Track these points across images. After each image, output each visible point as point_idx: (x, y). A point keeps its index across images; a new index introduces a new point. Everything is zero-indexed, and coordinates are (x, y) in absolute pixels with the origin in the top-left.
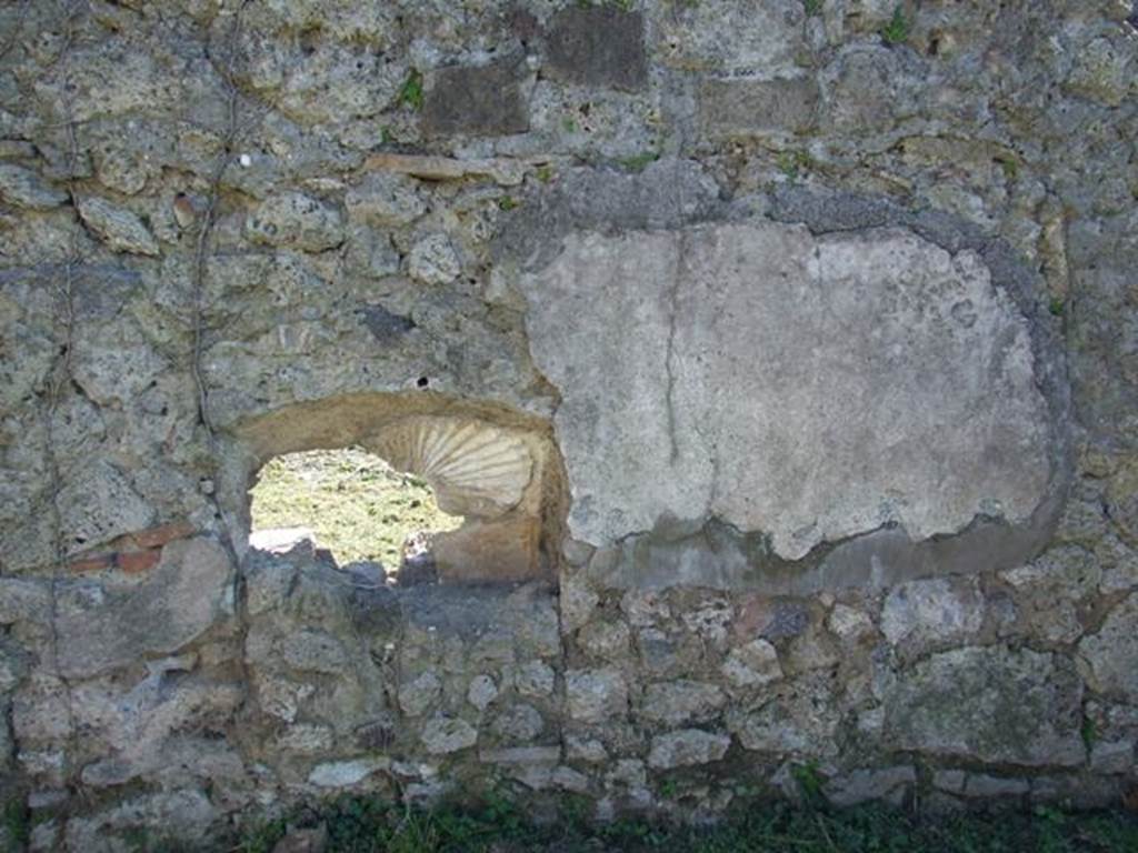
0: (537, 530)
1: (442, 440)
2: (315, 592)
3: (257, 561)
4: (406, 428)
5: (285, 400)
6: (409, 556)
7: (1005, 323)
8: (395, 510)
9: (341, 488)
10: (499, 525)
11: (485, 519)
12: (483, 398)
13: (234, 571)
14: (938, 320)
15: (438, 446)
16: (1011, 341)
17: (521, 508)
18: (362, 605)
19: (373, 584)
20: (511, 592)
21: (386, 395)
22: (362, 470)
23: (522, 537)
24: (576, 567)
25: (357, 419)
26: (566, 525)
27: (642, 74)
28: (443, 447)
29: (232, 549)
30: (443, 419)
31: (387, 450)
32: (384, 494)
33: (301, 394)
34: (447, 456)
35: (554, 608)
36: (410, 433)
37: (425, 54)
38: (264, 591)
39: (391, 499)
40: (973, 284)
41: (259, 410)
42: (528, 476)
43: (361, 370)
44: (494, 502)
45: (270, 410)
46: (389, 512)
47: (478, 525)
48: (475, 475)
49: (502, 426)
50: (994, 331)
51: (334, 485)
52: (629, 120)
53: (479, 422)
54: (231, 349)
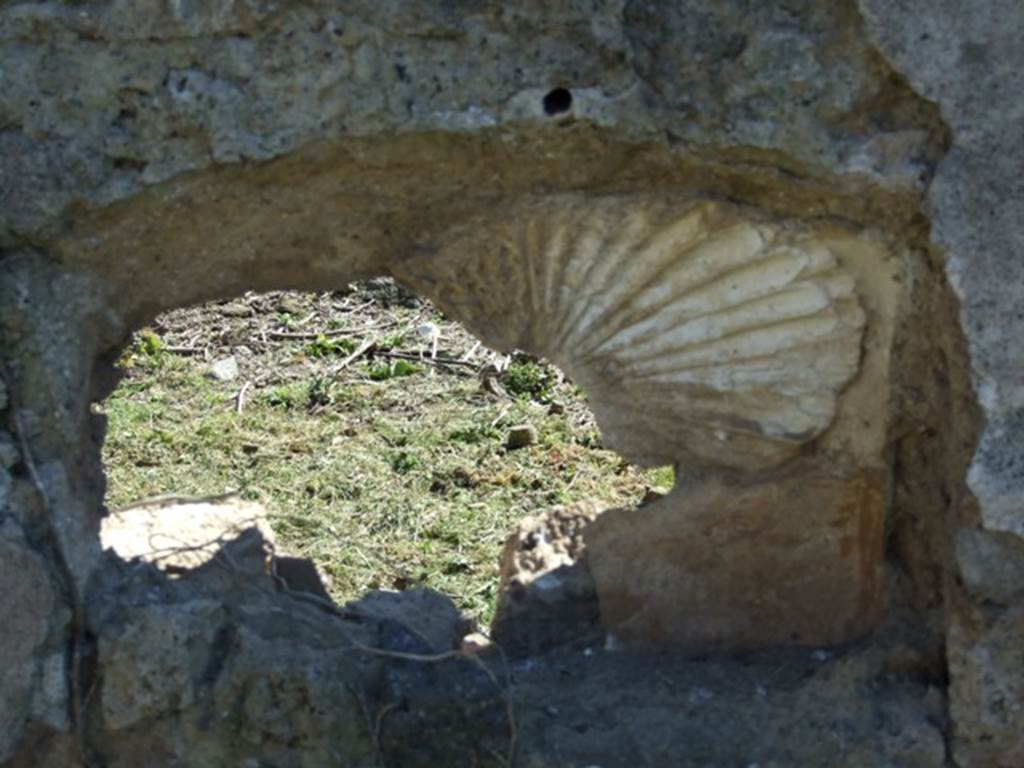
0: (879, 505)
1: (613, 259)
2: (279, 669)
3: (122, 590)
4: (512, 229)
5: (185, 156)
6: (525, 577)
8: (463, 458)
9: (316, 399)
10: (774, 490)
11: (733, 476)
12: (724, 141)
13: (67, 615)
15: (599, 279)
17: (834, 444)
18: (404, 706)
19: (429, 652)
20: (810, 673)
21: (457, 140)
22: (371, 352)
23: (838, 524)
24: (994, 607)
25: (381, 208)
26: (965, 490)
28: (612, 279)
29: (58, 558)
30: (612, 201)
31: (460, 293)
32: (430, 415)
33: (230, 141)
34: (625, 304)
35: (932, 720)
36: (523, 244)
38: (144, 668)
39: (454, 426)
41: (118, 189)
42: (853, 356)
43: (389, 74)
44: (756, 427)
45: (148, 187)
46: (448, 462)
47: (713, 493)
48: (699, 355)
49: (778, 217)
51: (299, 390)
53: (711, 207)
54: (38, 25)
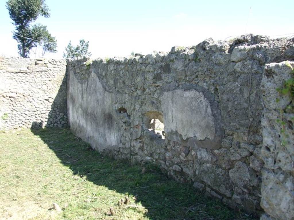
7: (207, 104)
14: (198, 103)
16: (208, 107)
27: (170, 71)
37: (156, 72)
40: (202, 97)
50: (205, 105)
52: (170, 77)
